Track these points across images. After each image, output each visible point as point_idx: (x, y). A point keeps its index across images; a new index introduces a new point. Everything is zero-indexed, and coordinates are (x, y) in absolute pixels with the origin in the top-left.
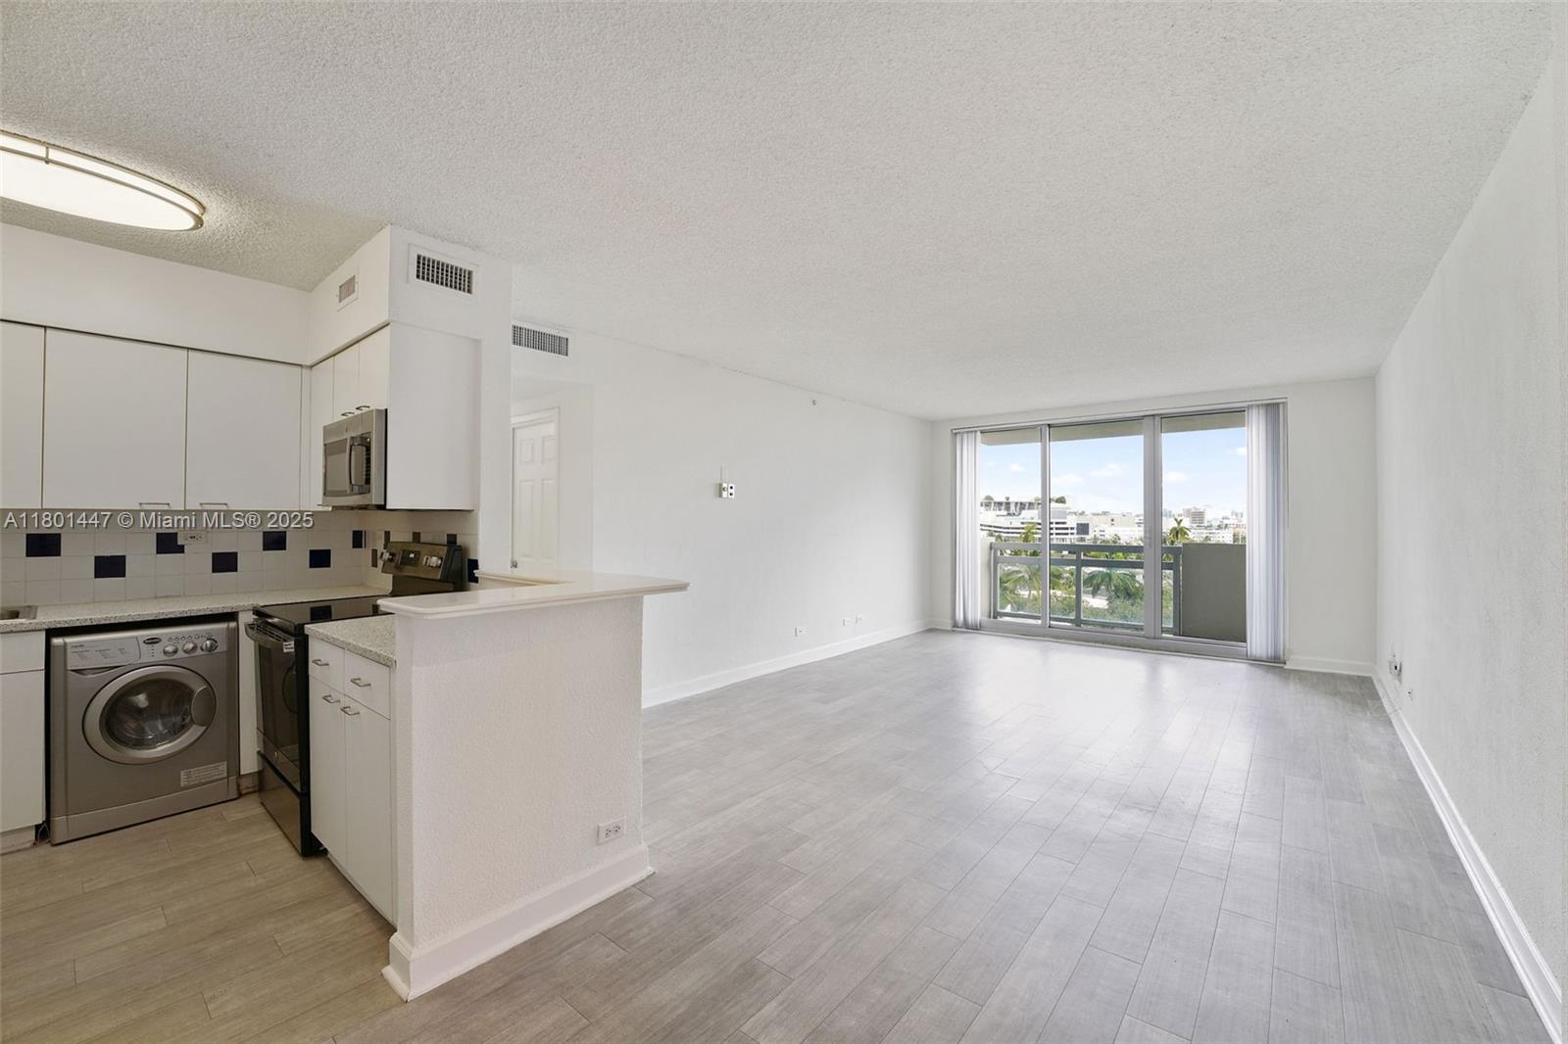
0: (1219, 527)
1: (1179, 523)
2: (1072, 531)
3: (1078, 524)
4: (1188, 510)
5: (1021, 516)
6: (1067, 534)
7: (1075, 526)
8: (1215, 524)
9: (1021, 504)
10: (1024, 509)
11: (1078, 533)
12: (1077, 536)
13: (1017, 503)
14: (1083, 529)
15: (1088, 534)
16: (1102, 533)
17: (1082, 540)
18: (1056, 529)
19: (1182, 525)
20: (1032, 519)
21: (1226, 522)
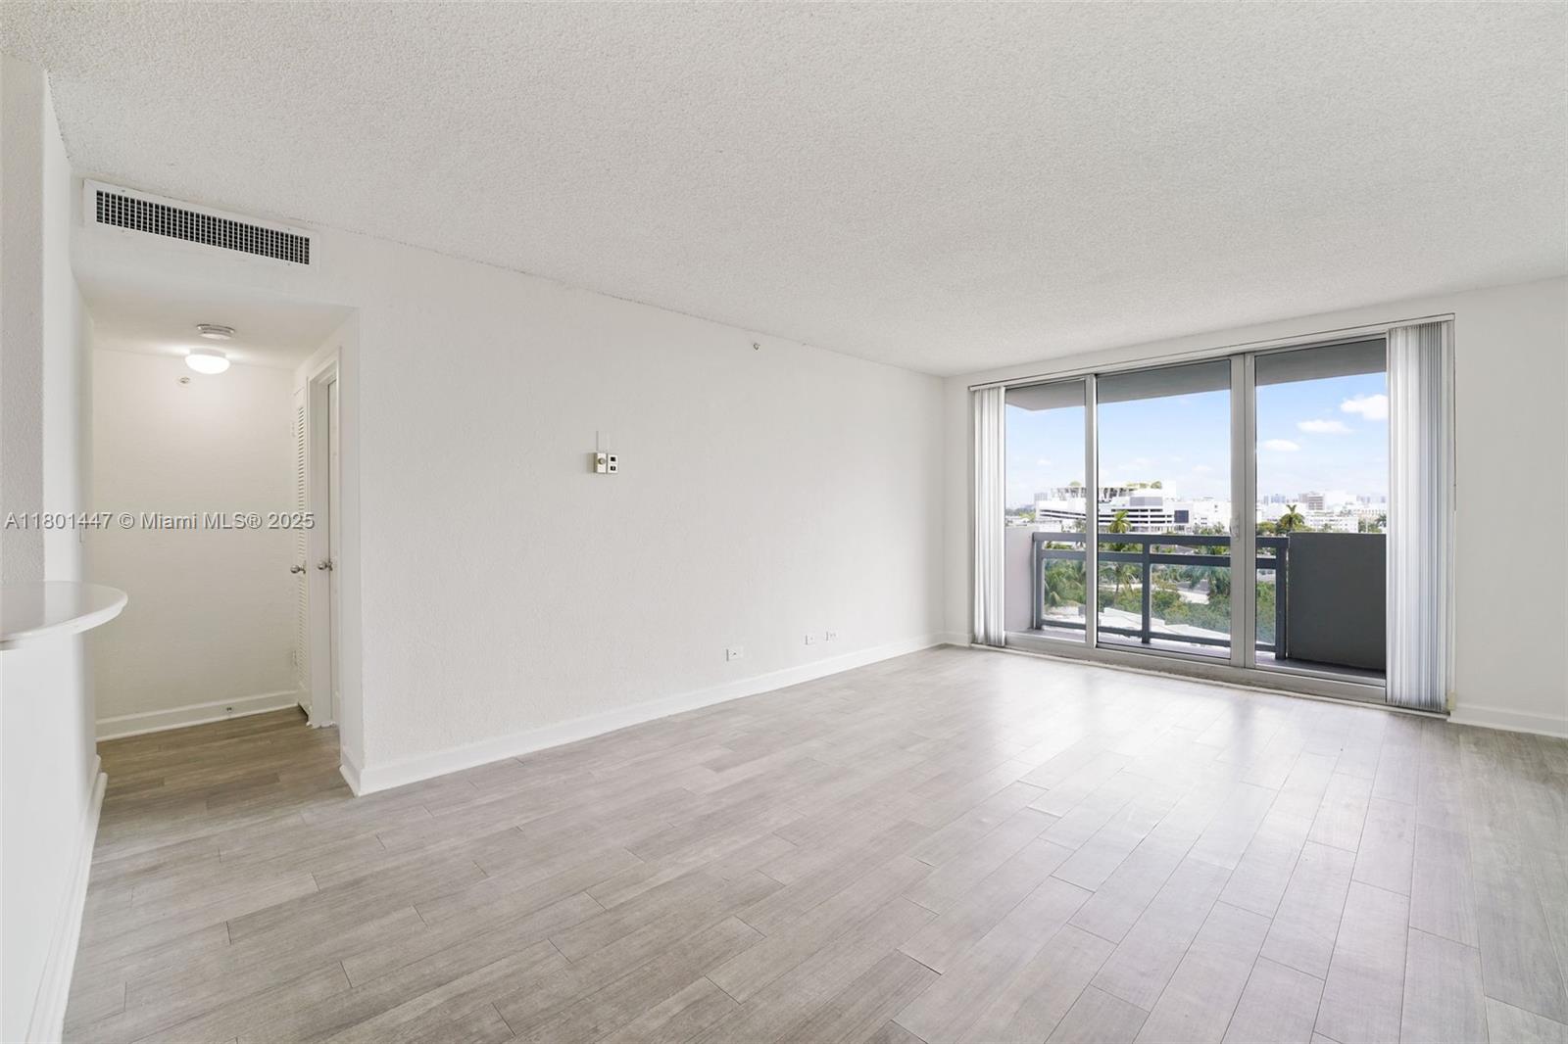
0: (1342, 514)
1: (1292, 509)
2: (1169, 519)
3: (1176, 512)
4: (1305, 496)
5: (1111, 503)
6: (1164, 522)
7: (1173, 513)
8: (1337, 510)
9: (1112, 489)
10: (1115, 495)
11: (1176, 521)
12: (1175, 525)
13: (1106, 489)
14: (1182, 516)
15: (1187, 521)
16: (1205, 521)
17: (1181, 528)
18: (1151, 516)
19: (1297, 511)
20: (1124, 505)
21: (1349, 507)
